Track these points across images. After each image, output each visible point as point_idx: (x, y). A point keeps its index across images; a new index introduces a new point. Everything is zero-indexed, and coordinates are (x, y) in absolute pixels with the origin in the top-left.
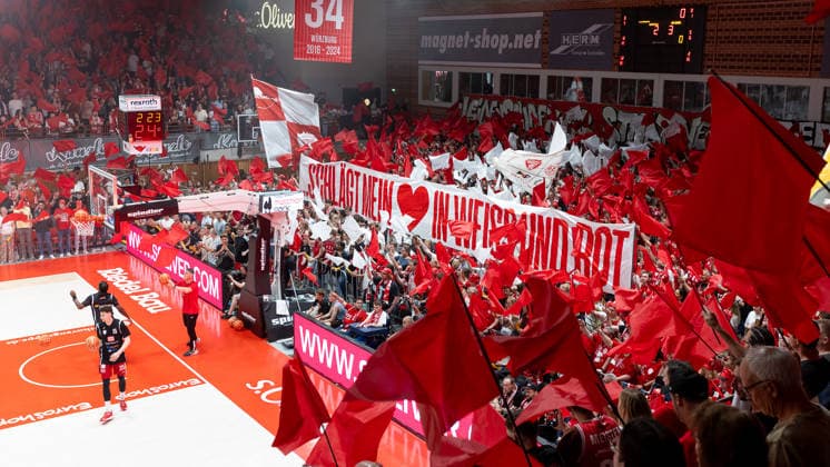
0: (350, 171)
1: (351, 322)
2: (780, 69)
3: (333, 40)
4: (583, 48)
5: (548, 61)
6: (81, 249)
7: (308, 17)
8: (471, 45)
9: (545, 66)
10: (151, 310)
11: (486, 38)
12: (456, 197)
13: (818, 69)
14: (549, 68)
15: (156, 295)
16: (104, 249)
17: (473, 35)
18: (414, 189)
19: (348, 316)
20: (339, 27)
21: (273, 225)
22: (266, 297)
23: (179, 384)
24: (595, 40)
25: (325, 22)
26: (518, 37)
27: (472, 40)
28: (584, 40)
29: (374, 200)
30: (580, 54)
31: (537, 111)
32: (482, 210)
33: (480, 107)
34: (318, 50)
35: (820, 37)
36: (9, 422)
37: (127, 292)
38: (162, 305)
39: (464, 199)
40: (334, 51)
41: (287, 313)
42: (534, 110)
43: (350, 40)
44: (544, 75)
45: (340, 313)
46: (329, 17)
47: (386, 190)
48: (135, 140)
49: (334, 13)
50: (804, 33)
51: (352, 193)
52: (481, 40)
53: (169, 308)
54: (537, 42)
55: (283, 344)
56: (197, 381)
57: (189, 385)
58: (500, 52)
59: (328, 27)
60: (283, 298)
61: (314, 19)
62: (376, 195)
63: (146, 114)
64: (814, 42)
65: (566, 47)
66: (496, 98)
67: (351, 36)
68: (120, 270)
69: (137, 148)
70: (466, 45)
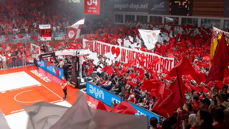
0: (97, 43)
1: (101, 84)
2: (213, 15)
3: (95, 8)
4: (160, 8)
5: (150, 12)
6: (24, 65)
7: (88, 2)
8: (128, 7)
9: (149, 13)
10: (46, 81)
11: (133, 5)
12: (128, 50)
13: (223, 15)
14: (150, 14)
15: (47, 77)
16: (30, 65)
17: (129, 5)
18: (116, 48)
19: (101, 83)
20: (96, 5)
21: (80, 58)
22: (78, 78)
23: (57, 101)
24: (163, 6)
25: (92, 4)
26: (141, 5)
27: (129, 6)
28: (160, 6)
29: (105, 51)
30: (159, 10)
31: (147, 26)
32: (135, 54)
33: (131, 24)
34: (91, 11)
35: (223, 6)
36: (15, 112)
37: (39, 77)
38: (49, 80)
39: (130, 51)
40: (95, 11)
41: (84, 82)
42: (146, 25)
43: (99, 8)
44: (149, 16)
45: (98, 81)
46: (94, 2)
47: (108, 48)
48: (44, 37)
49: (95, 1)
50: (219, 5)
51: (98, 49)
52: (131, 6)
53: (51, 81)
54: (147, 7)
55: (83, 90)
56: (62, 100)
57: (60, 101)
58: (137, 9)
59: (93, 5)
60: (83, 78)
61: (90, 3)
62: (106, 49)
63: (46, 29)
64: (222, 8)
65: (155, 8)
66: (135, 22)
67: (99, 7)
68: (36, 71)
69: (44, 39)
70: (127, 7)
